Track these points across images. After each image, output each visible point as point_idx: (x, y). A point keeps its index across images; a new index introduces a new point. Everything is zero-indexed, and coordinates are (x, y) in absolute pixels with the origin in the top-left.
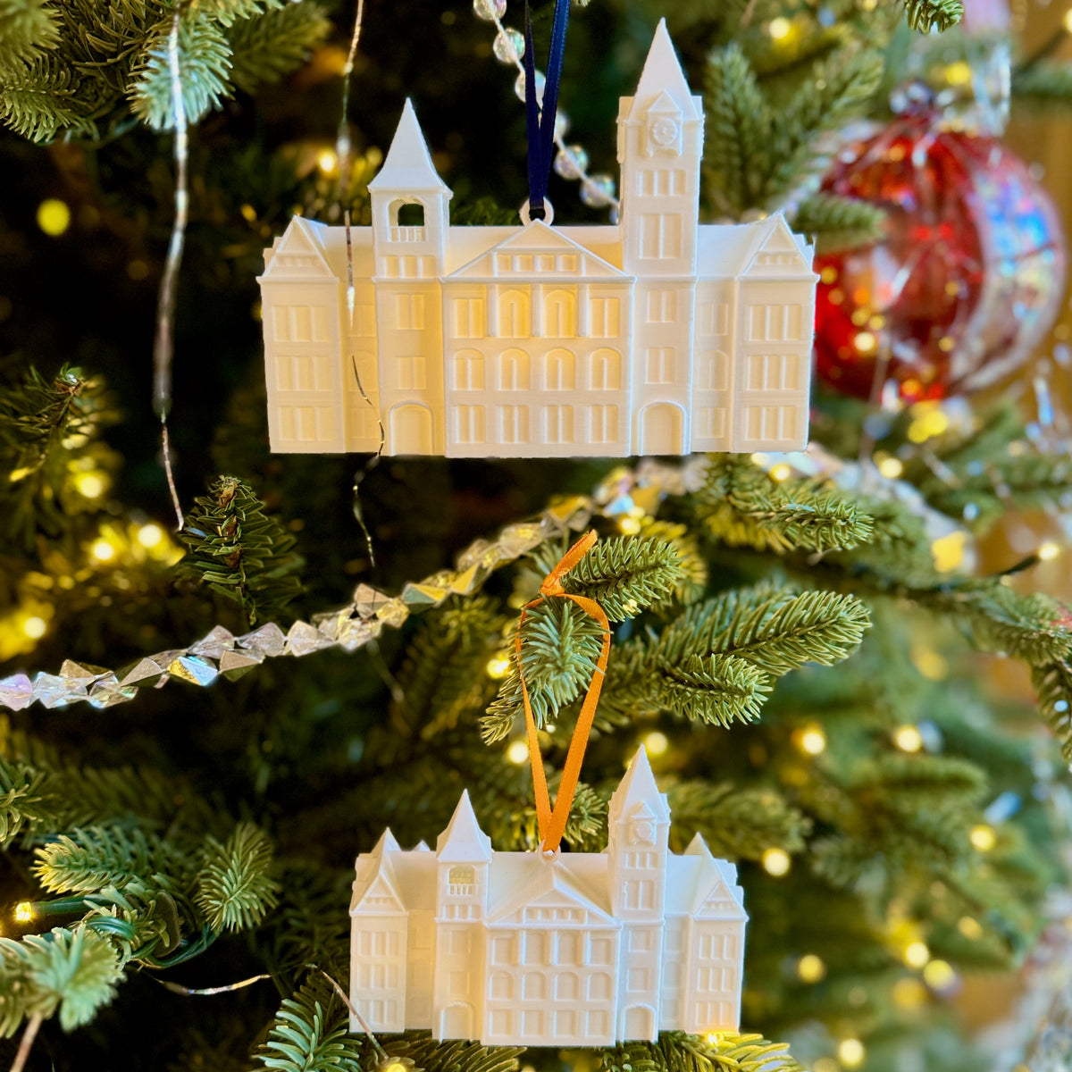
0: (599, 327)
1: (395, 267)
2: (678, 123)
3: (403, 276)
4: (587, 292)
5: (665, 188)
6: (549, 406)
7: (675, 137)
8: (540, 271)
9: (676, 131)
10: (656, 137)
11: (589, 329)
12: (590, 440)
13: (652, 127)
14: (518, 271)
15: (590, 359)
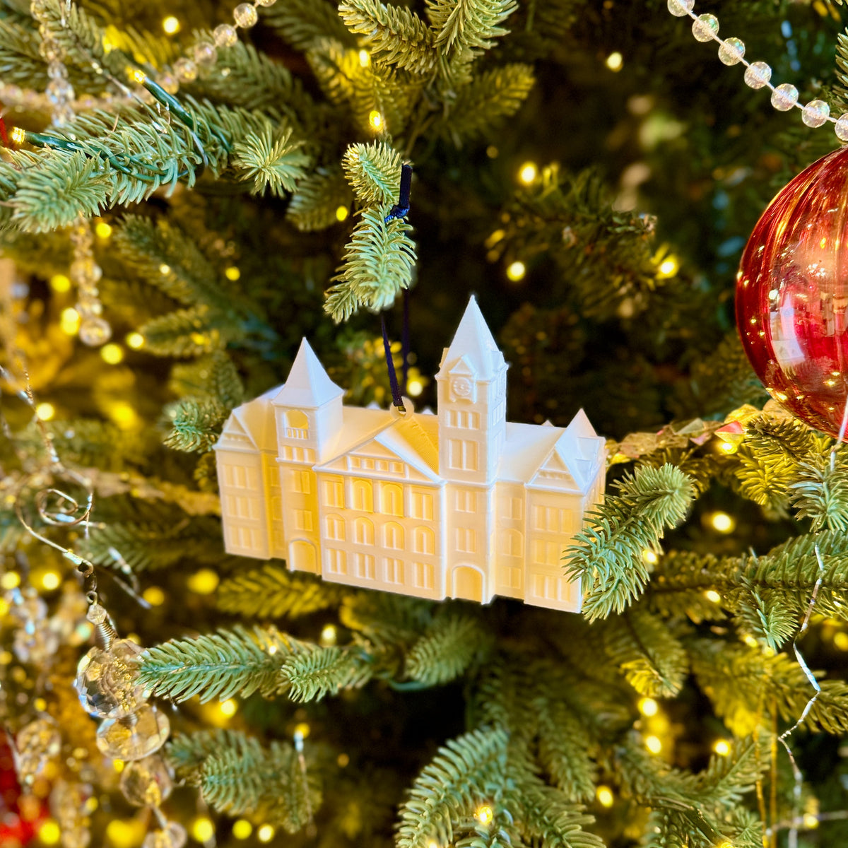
0: (419, 512)
1: (290, 454)
2: (472, 382)
3: (296, 460)
4: (410, 490)
5: (465, 423)
6: (388, 558)
7: (469, 391)
8: (379, 472)
9: (470, 387)
10: (456, 390)
11: (412, 512)
12: (416, 584)
13: (453, 383)
14: (365, 471)
15: (414, 532)
